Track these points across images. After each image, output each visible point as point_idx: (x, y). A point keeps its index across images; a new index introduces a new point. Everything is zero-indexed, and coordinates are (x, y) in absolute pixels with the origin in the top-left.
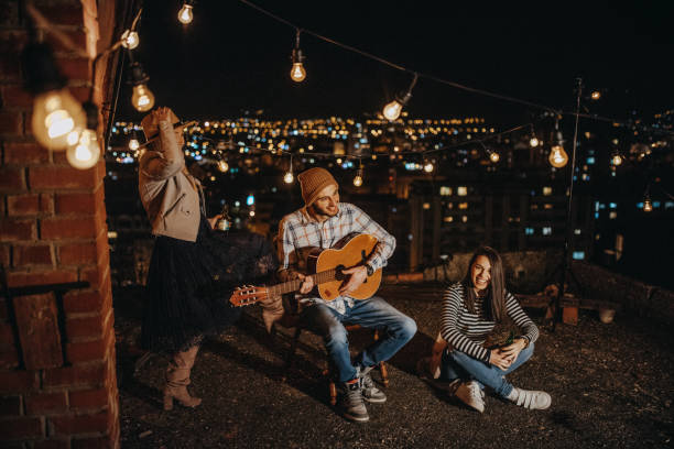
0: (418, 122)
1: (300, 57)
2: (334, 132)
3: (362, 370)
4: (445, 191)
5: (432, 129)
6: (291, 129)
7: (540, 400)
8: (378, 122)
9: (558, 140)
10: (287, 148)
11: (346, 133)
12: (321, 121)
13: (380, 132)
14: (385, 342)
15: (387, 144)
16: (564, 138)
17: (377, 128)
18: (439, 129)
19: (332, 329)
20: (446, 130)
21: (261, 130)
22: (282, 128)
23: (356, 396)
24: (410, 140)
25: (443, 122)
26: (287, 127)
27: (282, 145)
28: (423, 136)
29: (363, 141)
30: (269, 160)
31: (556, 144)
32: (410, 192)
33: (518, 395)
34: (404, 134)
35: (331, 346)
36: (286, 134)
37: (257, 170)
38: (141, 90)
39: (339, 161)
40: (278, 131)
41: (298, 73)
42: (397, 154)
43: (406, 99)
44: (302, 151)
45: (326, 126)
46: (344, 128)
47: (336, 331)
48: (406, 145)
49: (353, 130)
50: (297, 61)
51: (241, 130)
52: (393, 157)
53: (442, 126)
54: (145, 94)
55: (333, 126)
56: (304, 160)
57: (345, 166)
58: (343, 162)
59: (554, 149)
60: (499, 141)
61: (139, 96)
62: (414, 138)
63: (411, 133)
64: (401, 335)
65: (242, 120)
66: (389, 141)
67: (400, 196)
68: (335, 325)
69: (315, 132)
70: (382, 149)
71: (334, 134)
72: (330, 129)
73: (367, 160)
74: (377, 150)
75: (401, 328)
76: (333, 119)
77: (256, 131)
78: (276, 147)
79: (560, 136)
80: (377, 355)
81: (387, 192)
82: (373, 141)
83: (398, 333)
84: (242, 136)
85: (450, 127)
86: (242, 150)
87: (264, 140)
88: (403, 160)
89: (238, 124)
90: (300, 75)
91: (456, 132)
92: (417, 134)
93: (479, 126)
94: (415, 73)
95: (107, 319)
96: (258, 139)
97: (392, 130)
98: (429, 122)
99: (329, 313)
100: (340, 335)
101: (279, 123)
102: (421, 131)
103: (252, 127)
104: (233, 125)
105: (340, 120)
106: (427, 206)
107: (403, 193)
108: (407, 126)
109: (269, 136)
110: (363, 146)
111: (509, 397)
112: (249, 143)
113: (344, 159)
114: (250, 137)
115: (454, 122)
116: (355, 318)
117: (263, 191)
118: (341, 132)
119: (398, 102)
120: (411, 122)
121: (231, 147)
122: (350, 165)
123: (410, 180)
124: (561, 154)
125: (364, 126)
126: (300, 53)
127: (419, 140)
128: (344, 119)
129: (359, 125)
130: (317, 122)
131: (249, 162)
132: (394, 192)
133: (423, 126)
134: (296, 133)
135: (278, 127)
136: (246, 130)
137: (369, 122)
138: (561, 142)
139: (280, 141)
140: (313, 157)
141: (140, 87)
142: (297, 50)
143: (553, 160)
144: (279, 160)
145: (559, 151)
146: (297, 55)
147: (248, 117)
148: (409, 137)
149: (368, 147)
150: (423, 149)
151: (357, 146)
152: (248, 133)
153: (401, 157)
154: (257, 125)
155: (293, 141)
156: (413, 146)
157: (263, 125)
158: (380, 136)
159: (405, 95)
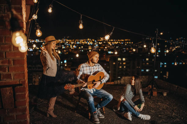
1: (82, 22)
3: (98, 109)
4: (119, 59)
5: (116, 42)
6: (77, 42)
7: (147, 117)
8: (101, 40)
9: (153, 46)
10: (76, 47)
11: (92, 43)
12: (85, 40)
14: (104, 101)
17: (100, 42)
19: (89, 97)
20: (119, 42)
21: (68, 42)
22: (74, 41)
23: (96, 116)
25: (119, 40)
26: (76, 41)
27: (74, 46)
28: (113, 44)
29: (97, 45)
30: (70, 50)
31: (152, 47)
32: (110, 60)
33: (141, 116)
35: (89, 102)
36: (75, 43)
37: (67, 53)
38: (38, 31)
41: (81, 27)
42: (106, 49)
43: (111, 34)
44: (80, 48)
45: (86, 41)
47: (90, 98)
48: (108, 46)
49: (94, 42)
50: (81, 23)
51: (63, 42)
52: (105, 50)
53: (118, 42)
54: (39, 32)
55: (88, 41)
56: (80, 51)
59: (152, 48)
60: (134, 46)
61: (38, 32)
62: (111, 45)
64: (109, 99)
65: (63, 39)
66: (104, 45)
67: (107, 61)
68: (90, 96)
69: (83, 43)
70: (102, 48)
71: (89, 43)
74: (100, 48)
75: (108, 97)
76: (88, 39)
77: (67, 42)
78: (72, 47)
79: (153, 44)
80: (102, 105)
81: (103, 59)
82: (99, 45)
83: (108, 99)
84: (63, 44)
85: (121, 42)
91: (122, 43)
92: (111, 44)
93: (129, 41)
95: (27, 94)
96: (68, 45)
97: (105, 42)
98: (115, 40)
99: (88, 93)
100: (91, 99)
101: (73, 40)
102: (113, 43)
104: (61, 41)
105: (90, 40)
106: (114, 63)
107: (108, 60)
108: (109, 42)
111: (139, 116)
112: (65, 46)
113: (91, 50)
115: (122, 40)
116: (96, 94)
117: (69, 59)
118: (91, 43)
119: (109, 35)
120: (110, 40)
121: (60, 47)
123: (110, 56)
124: (154, 49)
125: (97, 41)
126: (82, 21)
127: (112, 45)
129: (96, 41)
130: (84, 40)
131: (65, 51)
132: (105, 59)
133: (113, 41)
134: (78, 43)
141: (38, 30)
142: (81, 20)
143: (152, 51)
144: (73, 50)
145: (153, 49)
146: (81, 22)
147: (65, 38)
148: (109, 44)
149: (98, 47)
150: (113, 48)
151: (95, 47)
152: (65, 43)
153: (107, 50)
154: (67, 41)
155: (77, 45)
156: (110, 47)
157: (69, 41)
158: (101, 44)
159: (111, 33)
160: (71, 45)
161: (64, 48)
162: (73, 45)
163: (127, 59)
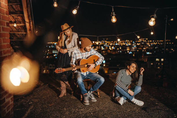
0: (150, 41)
2: (127, 44)
4: (157, 60)
5: (154, 43)
6: (115, 43)
8: (139, 41)
10: (114, 48)
11: (130, 44)
12: (123, 41)
13: (140, 44)
15: (141, 47)
17: (139, 43)
18: (157, 43)
20: (158, 43)
21: (107, 44)
22: (113, 43)
23: (86, 98)
24: (148, 46)
25: (158, 41)
26: (114, 43)
27: (113, 48)
28: (152, 45)
29: (135, 46)
30: (109, 51)
33: (134, 100)
34: (146, 44)
36: (114, 44)
37: (106, 54)
39: (128, 52)
40: (112, 44)
44: (118, 49)
45: (125, 42)
46: (130, 43)
48: (147, 47)
49: (132, 43)
51: (102, 44)
52: (143, 51)
53: (158, 42)
55: (127, 43)
56: (119, 51)
57: (130, 53)
58: (129, 52)
60: (175, 46)
62: (150, 45)
63: (148, 44)
65: (103, 41)
66: (142, 46)
67: (145, 61)
69: (122, 44)
70: (140, 48)
71: (127, 45)
72: (126, 43)
73: (136, 52)
74: (138, 49)
76: (127, 41)
77: (106, 44)
78: (111, 48)
80: (94, 88)
81: (141, 60)
82: (137, 46)
84: (102, 45)
85: (160, 42)
86: (102, 49)
87: (108, 46)
88: (146, 51)
89: (102, 42)
91: (162, 44)
92: (150, 44)
93: (169, 42)
96: (107, 46)
97: (143, 43)
98: (153, 41)
100: (80, 80)
101: (112, 42)
102: (151, 44)
103: (105, 43)
104: (100, 42)
105: (128, 41)
106: (152, 64)
107: (146, 60)
108: (147, 42)
109: (109, 45)
110: (135, 48)
112: (104, 47)
113: (129, 51)
114: (104, 45)
115: (161, 41)
116: (89, 77)
117: (107, 60)
118: (129, 44)
120: (148, 41)
121: (100, 48)
122: (131, 53)
123: (147, 57)
127: (151, 46)
128: (130, 41)
129: (134, 42)
130: (122, 41)
131: (104, 52)
132: (143, 60)
133: (152, 42)
134: (117, 44)
135: (112, 43)
136: (103, 44)
137: (136, 41)
139: (112, 46)
140: (121, 51)
144: (112, 51)
147: (104, 40)
148: (148, 45)
149: (136, 48)
150: (152, 48)
151: (133, 48)
152: (104, 44)
153: (145, 51)
154: (106, 42)
155: (116, 46)
156: (149, 48)
157: (108, 42)
158: (139, 45)
160: (110, 46)
161: (104, 49)
162: (111, 46)
163: (165, 59)
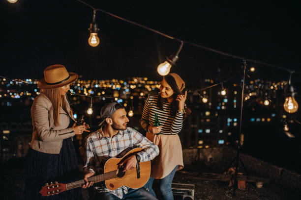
1: (96, 29)
9: (291, 93)
16: (295, 91)
31: (289, 95)
41: (94, 41)
43: (174, 60)
50: (93, 32)
55: (114, 83)
59: (287, 100)
79: (292, 89)
90: (96, 42)
94: (182, 41)
105: (117, 81)
119: (169, 62)
124: (293, 102)
126: (95, 26)
130: (107, 81)
138: (293, 94)
142: (94, 24)
143: (287, 107)
145: (290, 101)
146: (93, 27)
159: (174, 56)
